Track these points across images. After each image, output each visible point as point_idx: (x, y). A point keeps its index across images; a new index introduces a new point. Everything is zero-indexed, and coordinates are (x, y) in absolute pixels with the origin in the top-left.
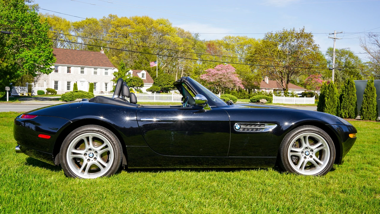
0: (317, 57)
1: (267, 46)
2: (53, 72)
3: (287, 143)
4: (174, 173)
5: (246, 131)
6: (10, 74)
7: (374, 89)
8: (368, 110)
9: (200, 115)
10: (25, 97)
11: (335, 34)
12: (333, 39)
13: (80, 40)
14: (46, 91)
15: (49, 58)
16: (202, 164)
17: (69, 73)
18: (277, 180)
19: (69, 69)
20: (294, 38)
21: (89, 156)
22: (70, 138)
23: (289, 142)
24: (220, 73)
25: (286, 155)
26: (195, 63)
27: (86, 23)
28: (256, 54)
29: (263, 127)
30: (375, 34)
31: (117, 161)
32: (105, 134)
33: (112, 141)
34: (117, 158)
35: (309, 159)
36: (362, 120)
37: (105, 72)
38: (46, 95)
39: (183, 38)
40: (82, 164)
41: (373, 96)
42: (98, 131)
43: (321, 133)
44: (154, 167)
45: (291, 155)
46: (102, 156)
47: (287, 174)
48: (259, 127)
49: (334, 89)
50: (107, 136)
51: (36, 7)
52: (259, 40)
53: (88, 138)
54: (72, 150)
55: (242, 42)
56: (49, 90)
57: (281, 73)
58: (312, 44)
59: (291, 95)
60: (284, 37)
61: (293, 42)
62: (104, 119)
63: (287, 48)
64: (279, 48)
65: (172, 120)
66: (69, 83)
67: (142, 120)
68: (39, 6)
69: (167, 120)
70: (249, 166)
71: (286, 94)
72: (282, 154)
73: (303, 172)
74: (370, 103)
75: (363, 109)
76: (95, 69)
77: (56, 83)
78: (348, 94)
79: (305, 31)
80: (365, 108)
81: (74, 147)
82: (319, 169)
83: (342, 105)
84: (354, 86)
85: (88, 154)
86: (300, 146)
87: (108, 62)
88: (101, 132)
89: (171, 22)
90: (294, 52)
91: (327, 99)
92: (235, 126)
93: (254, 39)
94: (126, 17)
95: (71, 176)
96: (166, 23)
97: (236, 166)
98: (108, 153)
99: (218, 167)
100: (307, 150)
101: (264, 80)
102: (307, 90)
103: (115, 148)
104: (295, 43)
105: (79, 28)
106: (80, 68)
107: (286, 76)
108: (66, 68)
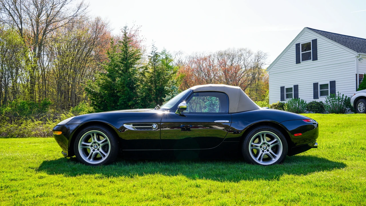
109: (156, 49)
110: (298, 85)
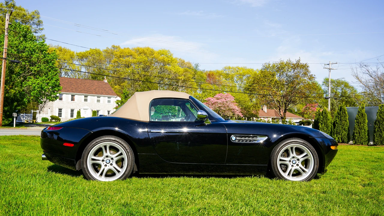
0: (314, 87)
1: (265, 76)
2: (58, 100)
3: (276, 152)
4: (179, 179)
5: (241, 142)
6: (18, 101)
7: (365, 115)
8: (360, 135)
9: (201, 128)
10: (30, 124)
11: (330, 65)
12: (329, 69)
13: (83, 70)
14: (50, 118)
15: (56, 85)
16: (203, 171)
17: (72, 101)
18: (268, 184)
19: (73, 97)
20: (291, 69)
21: (106, 162)
22: (90, 146)
23: (278, 152)
24: (219, 101)
25: (276, 163)
26: (195, 92)
27: (90, 54)
28: (254, 83)
29: (256, 139)
30: (366, 64)
31: (130, 167)
32: (121, 143)
33: (126, 150)
34: (130, 164)
35: (295, 167)
36: (355, 144)
37: (107, 100)
38: (50, 122)
39: (184, 68)
40: (100, 170)
41: (364, 122)
42: (115, 141)
43: (306, 145)
44: (161, 173)
45: (280, 163)
46: (117, 162)
47: (277, 179)
48: (252, 139)
49: (327, 115)
50: (122, 145)
51: (43, 38)
52: (257, 70)
53: (105, 147)
54: (92, 156)
55: (241, 72)
56: (53, 118)
57: (279, 102)
58: (308, 74)
59: (289, 123)
60: (281, 68)
61: (290, 72)
62: (119, 129)
63: (284, 79)
64: (277, 78)
65: (178, 131)
66: (72, 111)
67: (152, 131)
68: (46, 36)
69: (174, 131)
70: (244, 173)
71: (284, 122)
72: (272, 162)
73: (291, 178)
74: (361, 129)
75: (355, 134)
76: (99, 97)
77: (60, 110)
78: (340, 120)
79: (301, 62)
80: (357, 133)
81: (93, 154)
82: (305, 176)
83: (335, 130)
84: (347, 112)
85: (105, 160)
86: (288, 155)
87: (111, 90)
88: (117, 142)
89: (172, 53)
90: (291, 82)
91: (321, 125)
92: (232, 138)
93: (253, 69)
94: (128, 48)
95: (90, 179)
96: (167, 53)
97: (233, 173)
98: (122, 160)
99: (217, 174)
100: (293, 159)
101: (262, 109)
102: (305, 119)
103: (129, 155)
104: (291, 73)
105: (83, 58)
106: (84, 96)
107: (284, 105)
108: (70, 96)
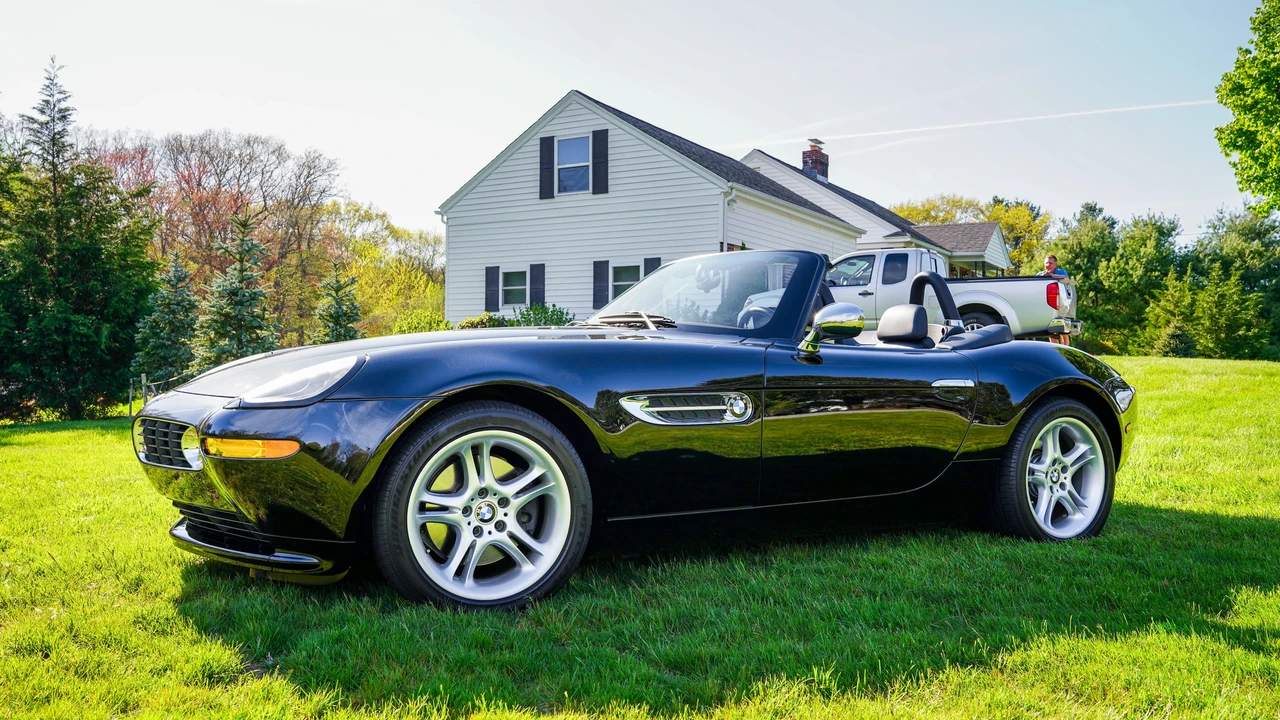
109: (62, 96)
110: (542, 267)
